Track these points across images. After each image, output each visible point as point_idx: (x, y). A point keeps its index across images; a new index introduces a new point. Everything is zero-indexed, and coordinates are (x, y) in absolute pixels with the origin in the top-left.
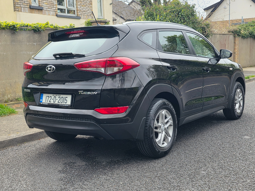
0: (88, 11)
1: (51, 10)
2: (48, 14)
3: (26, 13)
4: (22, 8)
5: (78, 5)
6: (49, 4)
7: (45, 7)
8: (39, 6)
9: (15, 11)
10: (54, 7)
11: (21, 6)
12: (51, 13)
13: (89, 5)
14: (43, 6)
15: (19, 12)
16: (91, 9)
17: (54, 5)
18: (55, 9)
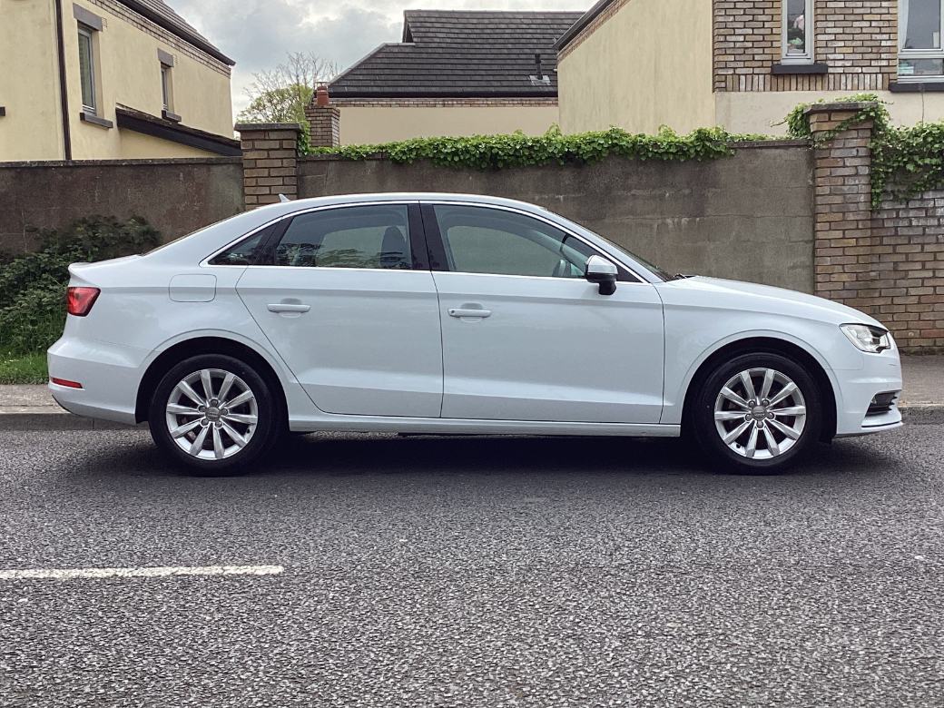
1: (866, 70)
2: (849, 87)
3: (758, 94)
6: (858, 50)
7: (839, 64)
8: (816, 61)
9: (714, 90)
10: (883, 56)
11: (738, 71)
12: (867, 81)
14: (828, 63)
17: (882, 50)
18: (885, 63)
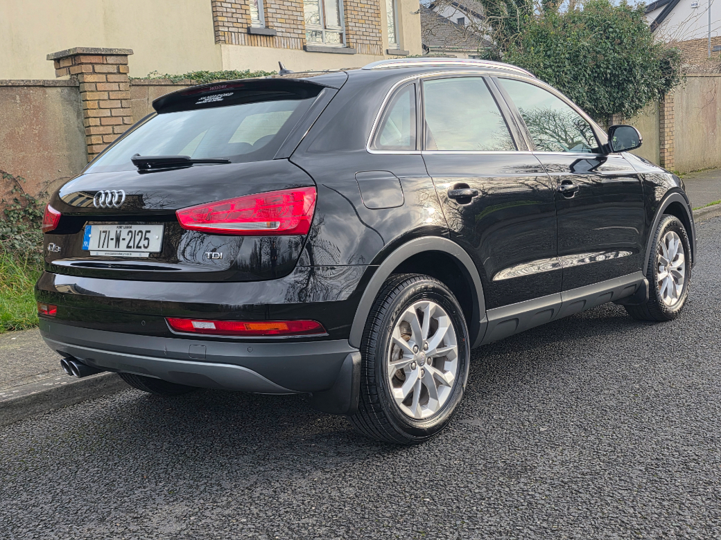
0: (371, 34)
1: (292, 35)
2: (286, 47)
3: (241, 47)
4: (233, 34)
5: (349, 20)
6: (287, 21)
7: (280, 29)
8: (267, 27)
9: (217, 42)
10: (299, 27)
11: (231, 29)
12: (293, 43)
13: (373, 19)
14: (275, 28)
15: (227, 46)
16: (377, 27)
17: (298, 23)
18: (300, 31)
